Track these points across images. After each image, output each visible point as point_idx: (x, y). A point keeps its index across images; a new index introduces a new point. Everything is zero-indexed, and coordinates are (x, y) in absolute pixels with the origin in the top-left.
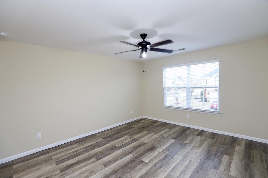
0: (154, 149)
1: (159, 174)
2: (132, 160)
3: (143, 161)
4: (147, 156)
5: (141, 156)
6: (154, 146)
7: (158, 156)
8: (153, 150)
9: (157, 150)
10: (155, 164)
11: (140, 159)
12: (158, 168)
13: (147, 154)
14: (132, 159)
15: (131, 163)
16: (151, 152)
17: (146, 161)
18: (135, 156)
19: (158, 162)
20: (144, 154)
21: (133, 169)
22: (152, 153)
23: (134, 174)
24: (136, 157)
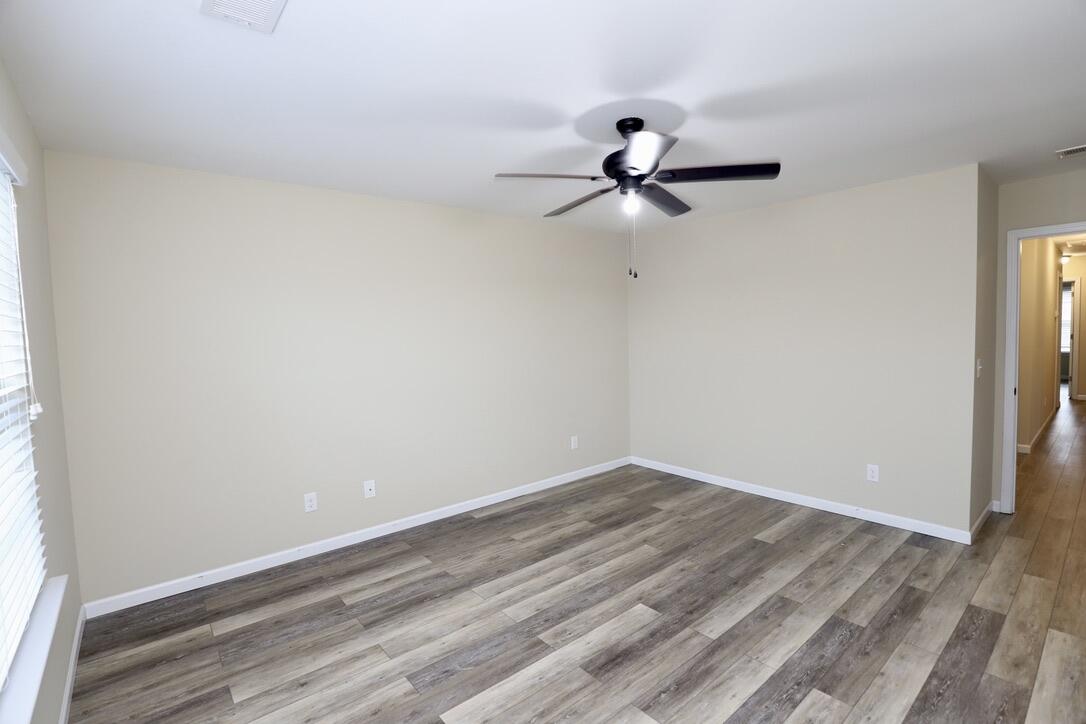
0: (603, 660)
1: (606, 575)
2: (695, 615)
3: (654, 607)
4: (638, 626)
5: (665, 626)
6: (596, 676)
7: (592, 622)
8: (609, 650)
9: (586, 654)
10: (610, 596)
11: (667, 618)
12: (604, 585)
13: (637, 636)
14: (697, 619)
15: (697, 604)
16: (617, 644)
17: (640, 606)
18: (688, 631)
19: (600, 600)
20: (652, 635)
21: (684, 587)
22: (614, 639)
23: (677, 578)
24: (686, 626)
